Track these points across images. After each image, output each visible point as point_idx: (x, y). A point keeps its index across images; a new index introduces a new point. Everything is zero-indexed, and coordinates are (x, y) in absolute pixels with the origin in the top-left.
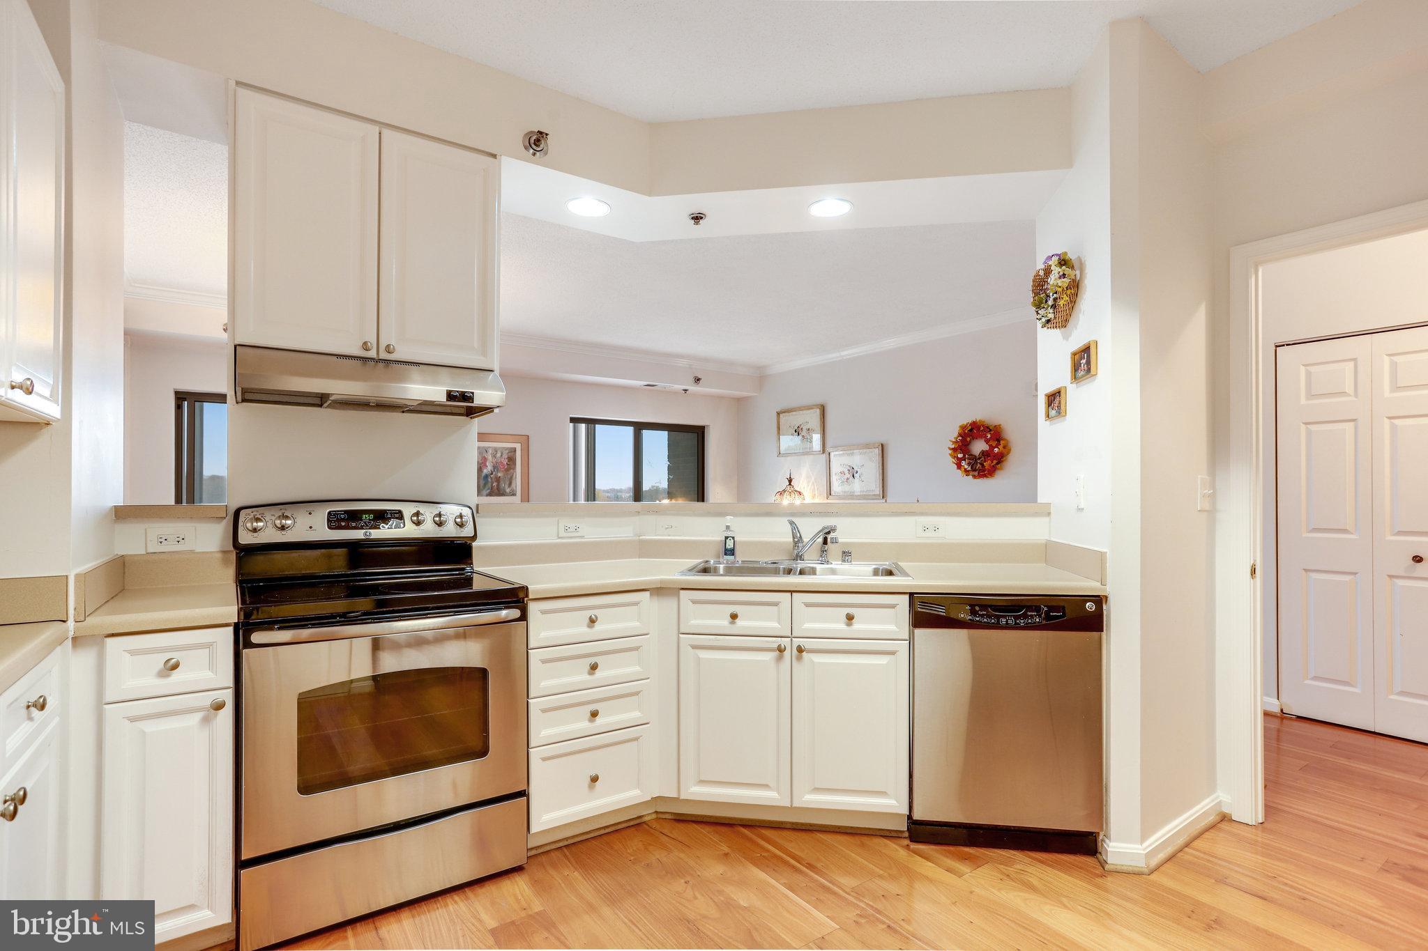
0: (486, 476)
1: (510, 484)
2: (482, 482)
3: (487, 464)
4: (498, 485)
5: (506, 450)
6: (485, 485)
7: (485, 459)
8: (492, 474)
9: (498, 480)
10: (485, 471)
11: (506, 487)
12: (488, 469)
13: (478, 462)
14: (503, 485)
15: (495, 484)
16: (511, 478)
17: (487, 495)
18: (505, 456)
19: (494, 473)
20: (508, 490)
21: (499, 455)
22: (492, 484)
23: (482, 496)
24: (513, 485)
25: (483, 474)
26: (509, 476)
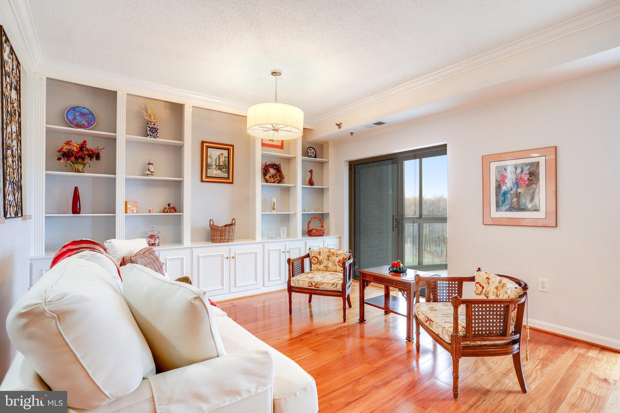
0: (505, 193)
1: (532, 200)
2: (501, 198)
3: (506, 181)
4: (518, 201)
5: (527, 166)
6: (504, 201)
7: (504, 177)
8: (511, 190)
9: (518, 195)
10: (504, 188)
11: (528, 202)
12: (509, 184)
13: (497, 180)
14: (526, 201)
15: (515, 200)
16: (534, 193)
17: (506, 211)
18: (526, 171)
19: (514, 189)
20: (529, 206)
21: (519, 171)
22: (511, 200)
23: (501, 211)
24: (536, 201)
25: (502, 192)
26: (531, 192)
